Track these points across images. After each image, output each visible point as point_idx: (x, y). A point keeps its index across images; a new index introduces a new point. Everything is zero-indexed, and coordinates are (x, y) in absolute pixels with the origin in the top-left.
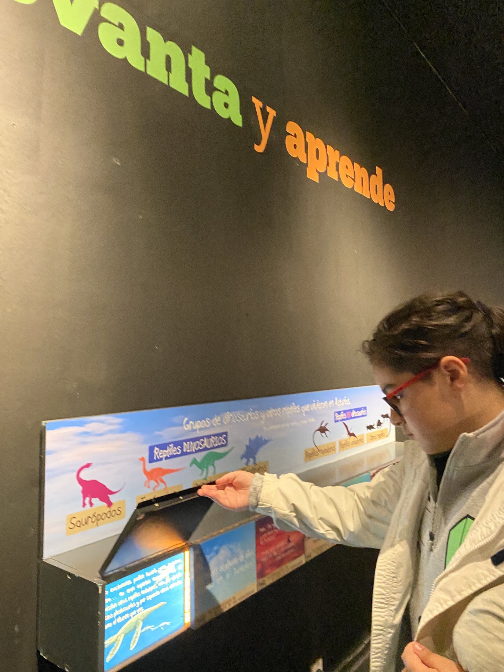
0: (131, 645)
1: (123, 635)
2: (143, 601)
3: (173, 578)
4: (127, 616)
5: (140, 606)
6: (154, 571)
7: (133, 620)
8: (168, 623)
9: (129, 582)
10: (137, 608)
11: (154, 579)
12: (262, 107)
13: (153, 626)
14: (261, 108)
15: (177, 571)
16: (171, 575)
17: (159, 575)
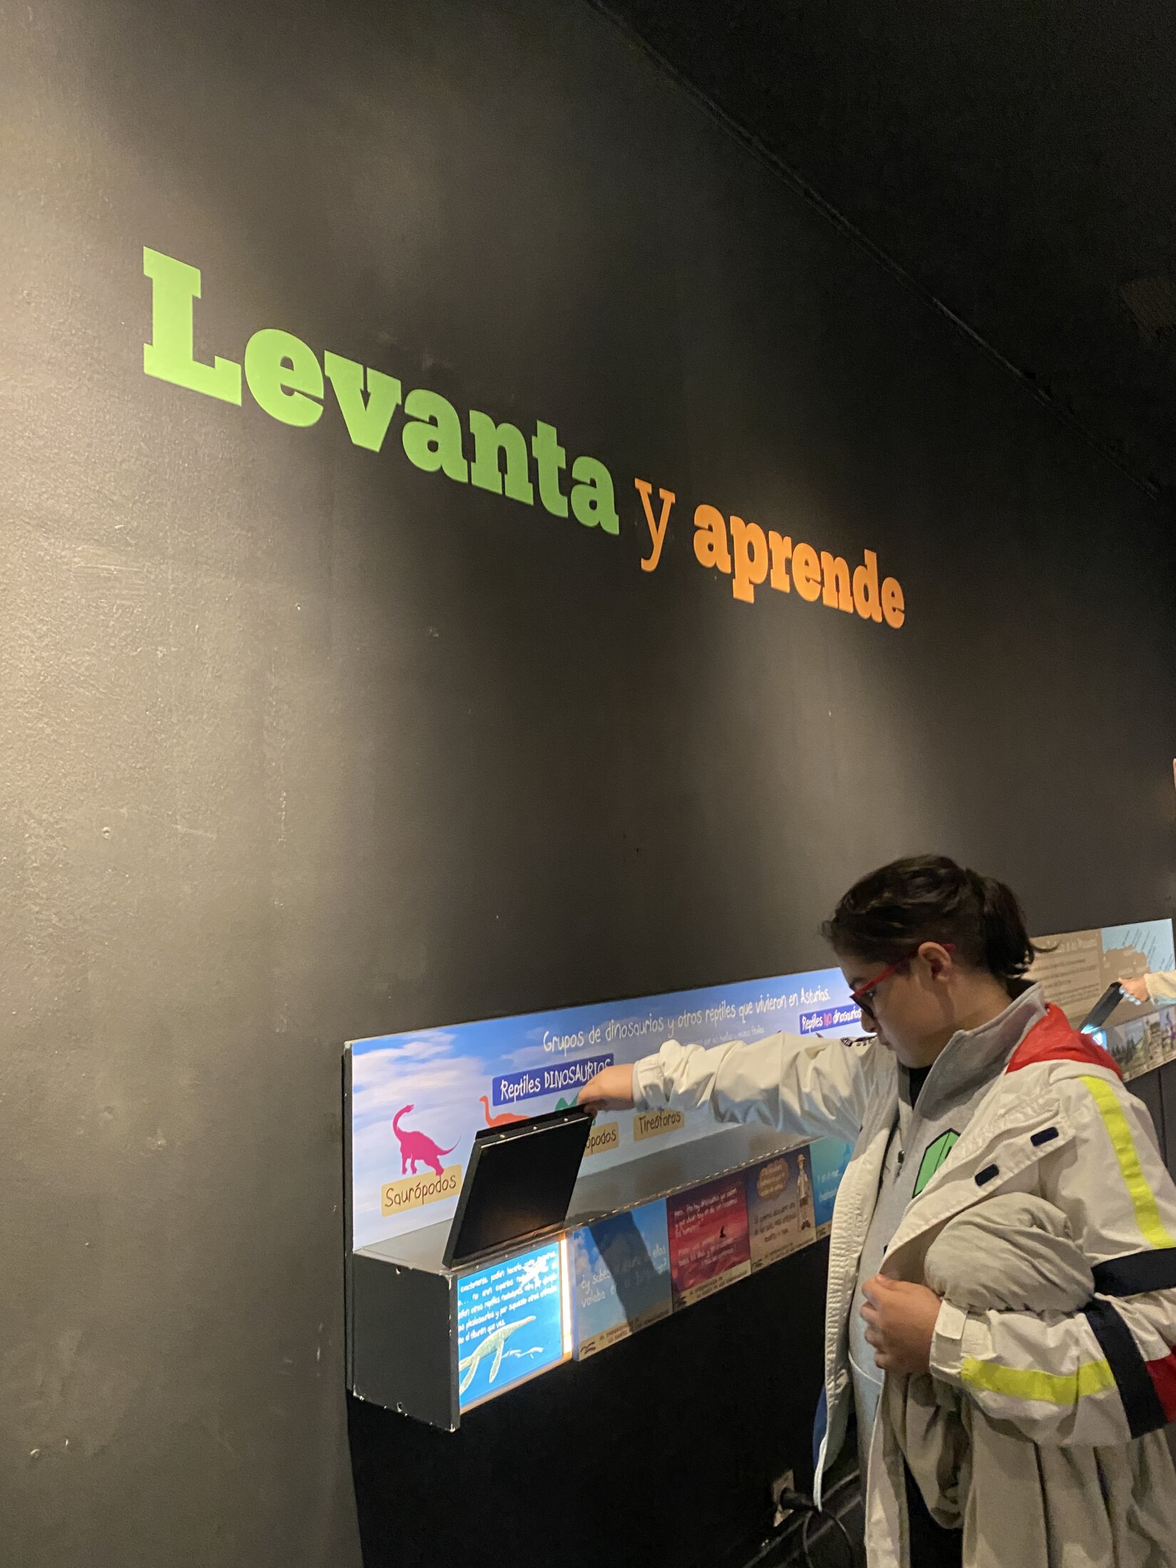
0: (491, 1374)
1: (479, 1358)
2: (503, 1310)
3: (546, 1281)
4: (483, 1331)
5: (500, 1319)
6: (519, 1267)
7: (491, 1337)
8: (540, 1350)
9: (484, 1281)
10: (498, 1321)
11: (519, 1279)
12: (650, 492)
13: (519, 1351)
14: (649, 495)
15: (549, 1270)
16: (542, 1276)
17: (525, 1273)
